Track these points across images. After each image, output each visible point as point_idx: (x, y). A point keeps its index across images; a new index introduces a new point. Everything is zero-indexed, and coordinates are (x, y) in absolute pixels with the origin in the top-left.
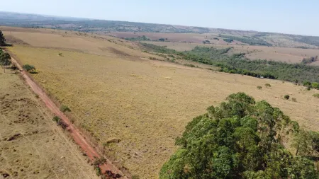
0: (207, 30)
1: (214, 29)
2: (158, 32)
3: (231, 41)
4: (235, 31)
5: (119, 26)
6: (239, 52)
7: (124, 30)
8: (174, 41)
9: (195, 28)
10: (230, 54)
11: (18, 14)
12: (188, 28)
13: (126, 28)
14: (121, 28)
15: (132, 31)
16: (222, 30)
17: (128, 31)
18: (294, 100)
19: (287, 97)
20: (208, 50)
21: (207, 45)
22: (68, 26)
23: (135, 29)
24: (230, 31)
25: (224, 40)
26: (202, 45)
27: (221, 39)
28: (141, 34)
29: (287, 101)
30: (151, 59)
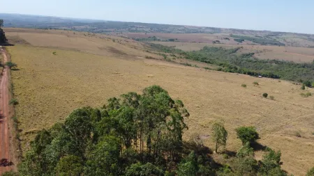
0: (219, 30)
1: (226, 29)
2: (169, 32)
3: (241, 41)
4: (248, 31)
5: (132, 27)
6: (247, 52)
7: (136, 31)
8: (185, 41)
9: (207, 28)
10: (239, 54)
11: (38, 17)
12: (200, 28)
13: (138, 29)
14: (134, 29)
15: (144, 31)
16: (234, 30)
17: (139, 31)
18: (272, 98)
19: (265, 95)
20: (216, 50)
21: (217, 45)
22: (83, 27)
23: (147, 30)
24: (242, 31)
25: (235, 40)
26: (210, 45)
27: (232, 39)
28: (151, 34)
29: (264, 99)
30: (147, 58)
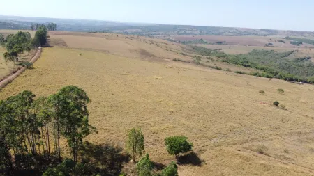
0: (276, 32)
1: (284, 31)
3: (299, 43)
4: (309, 33)
5: (181, 30)
6: (303, 56)
7: (185, 34)
8: (232, 43)
9: (262, 30)
10: (292, 58)
12: (254, 30)
13: (187, 32)
14: (183, 32)
16: (292, 32)
17: (189, 34)
20: (266, 53)
21: (269, 48)
23: (196, 33)
24: (302, 33)
25: (291, 43)
26: (260, 48)
27: (288, 42)
28: (199, 37)
30: (175, 60)
